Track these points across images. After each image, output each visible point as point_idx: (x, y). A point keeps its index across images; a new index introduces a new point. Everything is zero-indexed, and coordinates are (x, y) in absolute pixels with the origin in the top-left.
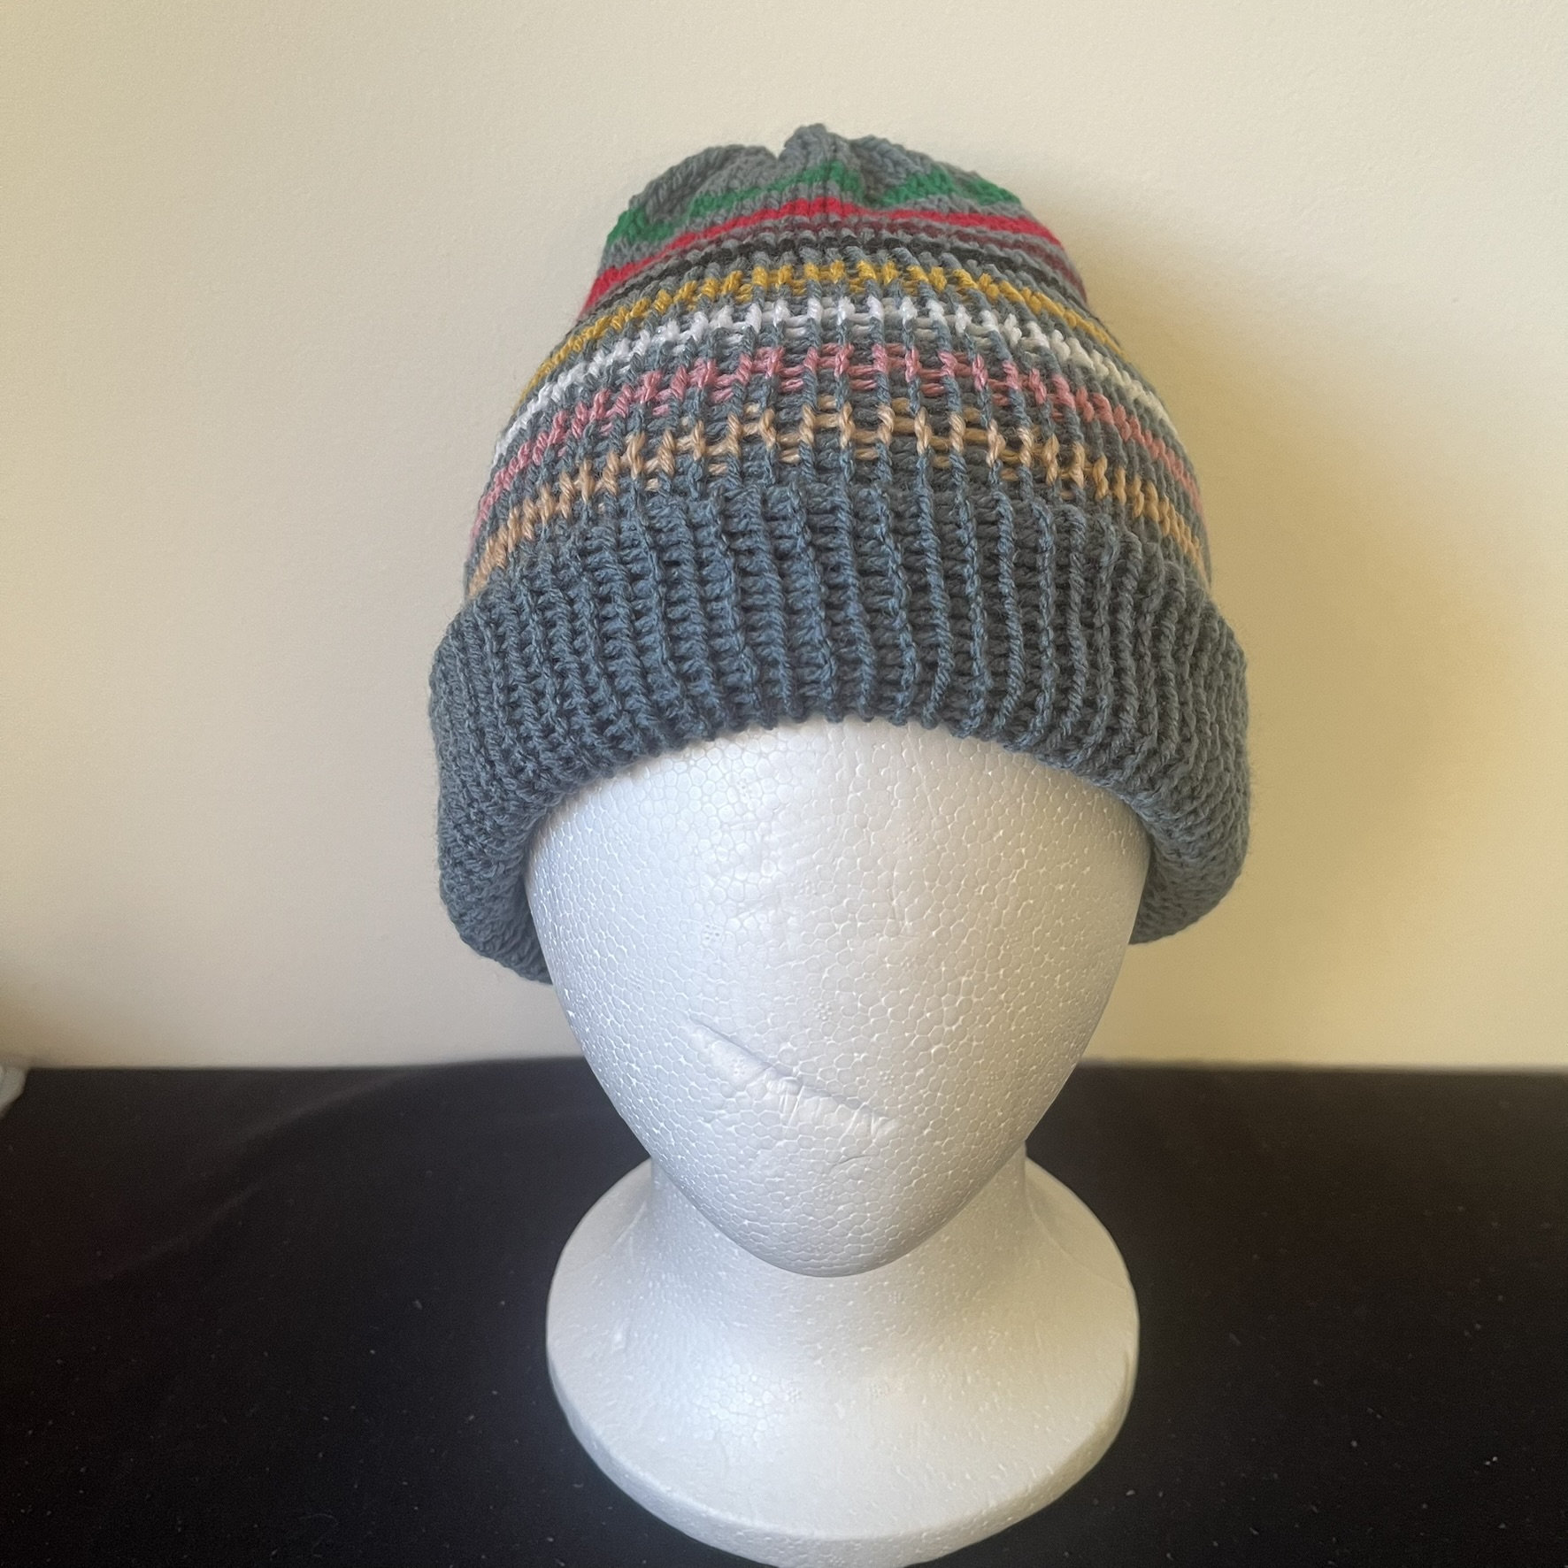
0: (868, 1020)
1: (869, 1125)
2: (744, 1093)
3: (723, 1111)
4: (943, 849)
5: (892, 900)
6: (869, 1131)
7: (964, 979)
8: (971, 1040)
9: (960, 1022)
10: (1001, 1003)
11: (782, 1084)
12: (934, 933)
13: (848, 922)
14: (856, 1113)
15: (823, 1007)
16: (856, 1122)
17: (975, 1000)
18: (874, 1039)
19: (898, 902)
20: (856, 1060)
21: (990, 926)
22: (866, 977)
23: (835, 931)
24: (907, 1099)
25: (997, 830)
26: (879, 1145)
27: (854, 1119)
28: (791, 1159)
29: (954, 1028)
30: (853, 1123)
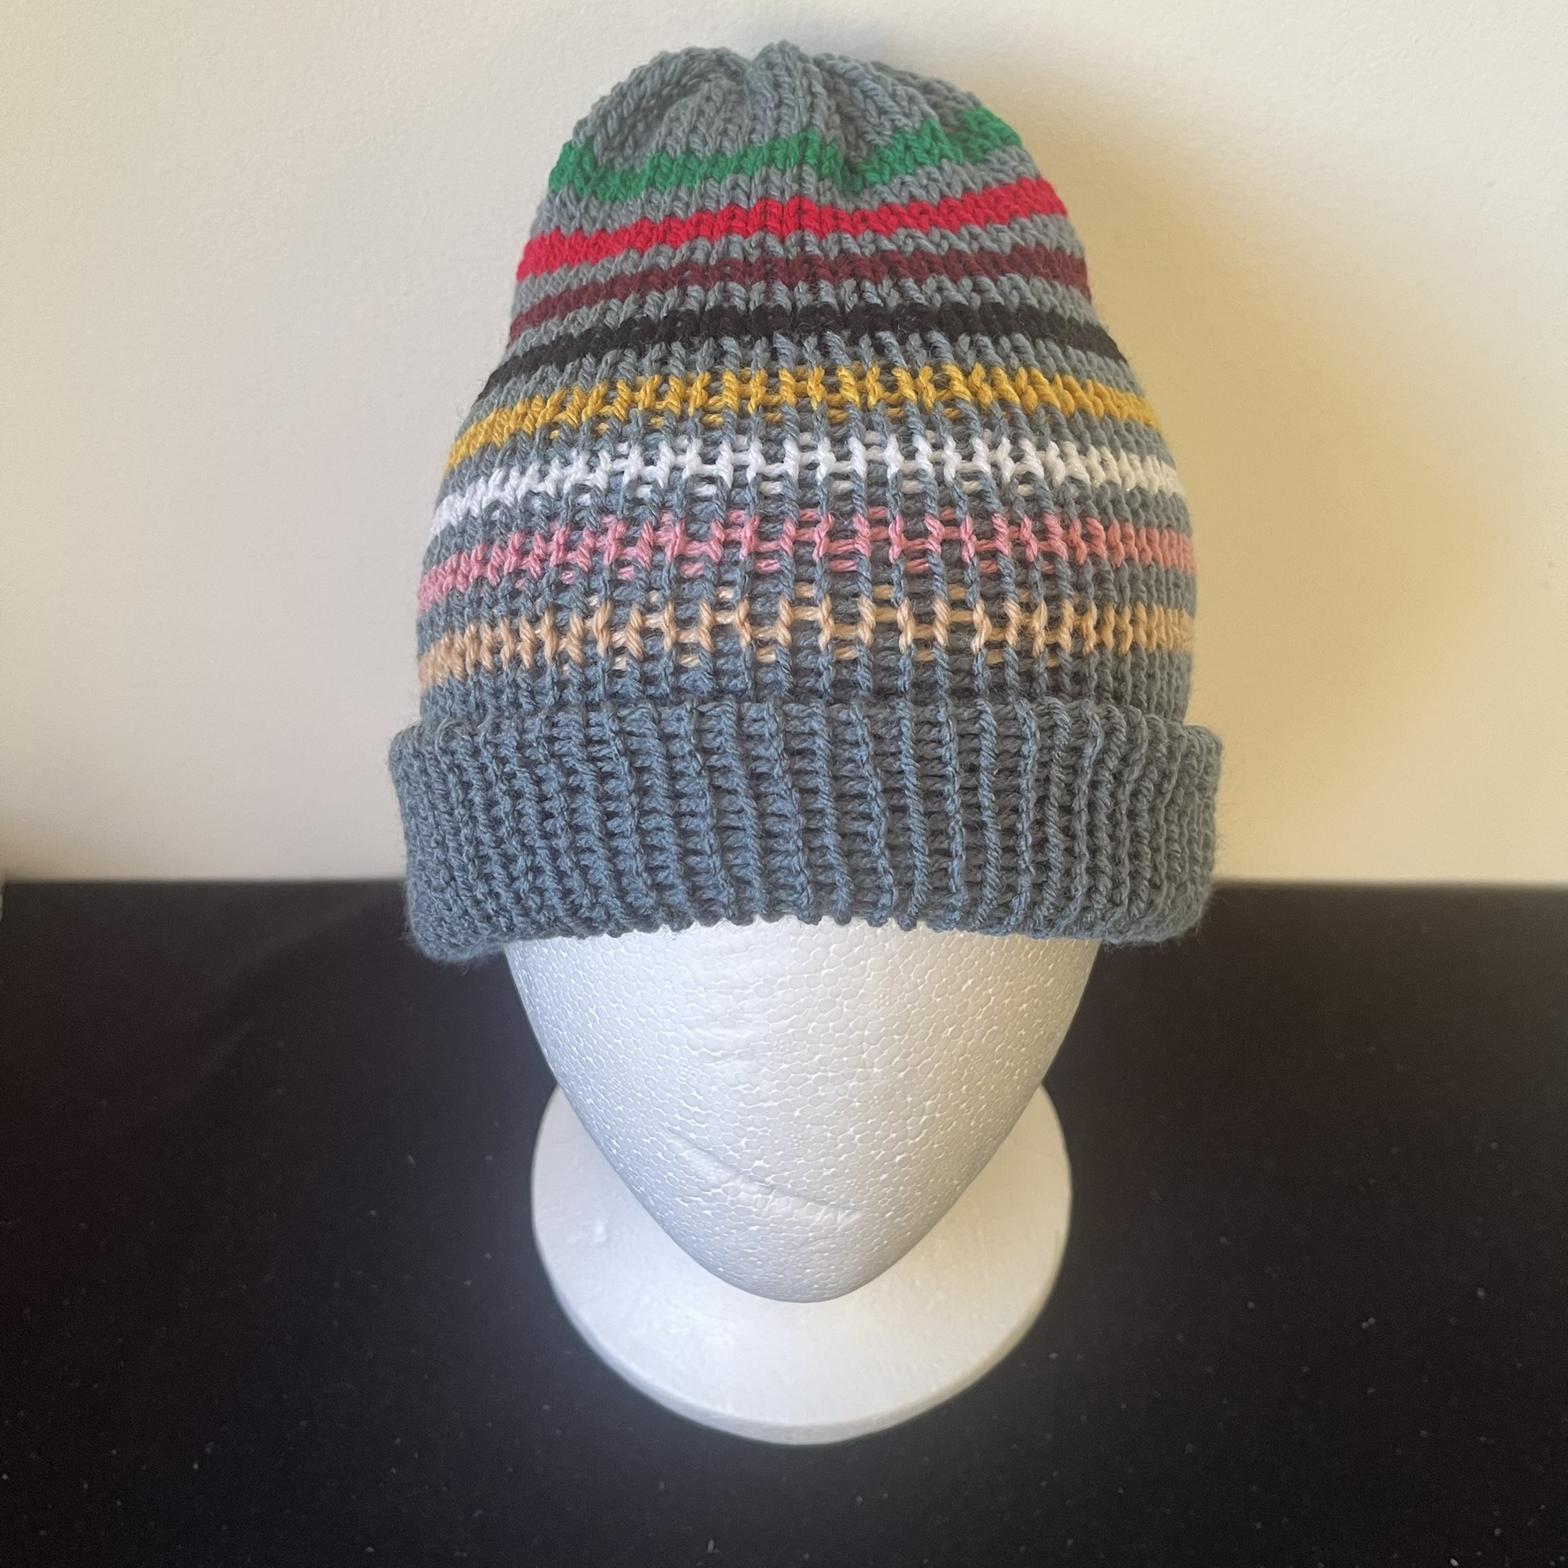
0: (836, 1145)
1: (836, 1216)
2: (720, 1191)
3: (699, 1199)
4: (914, 1008)
5: (862, 1053)
6: (836, 1220)
7: (929, 1103)
8: (933, 1144)
9: (923, 1135)
10: (963, 1111)
11: (754, 1187)
12: (902, 1074)
13: (820, 1073)
14: (824, 1209)
15: (795, 1137)
16: (825, 1214)
17: (938, 1115)
18: (842, 1158)
19: (869, 1055)
20: (825, 1174)
21: (955, 1058)
22: (836, 1114)
23: (806, 1079)
24: (871, 1197)
25: (966, 981)
26: (845, 1230)
27: (823, 1211)
28: (763, 1239)
29: (917, 1140)
30: (821, 1216)
